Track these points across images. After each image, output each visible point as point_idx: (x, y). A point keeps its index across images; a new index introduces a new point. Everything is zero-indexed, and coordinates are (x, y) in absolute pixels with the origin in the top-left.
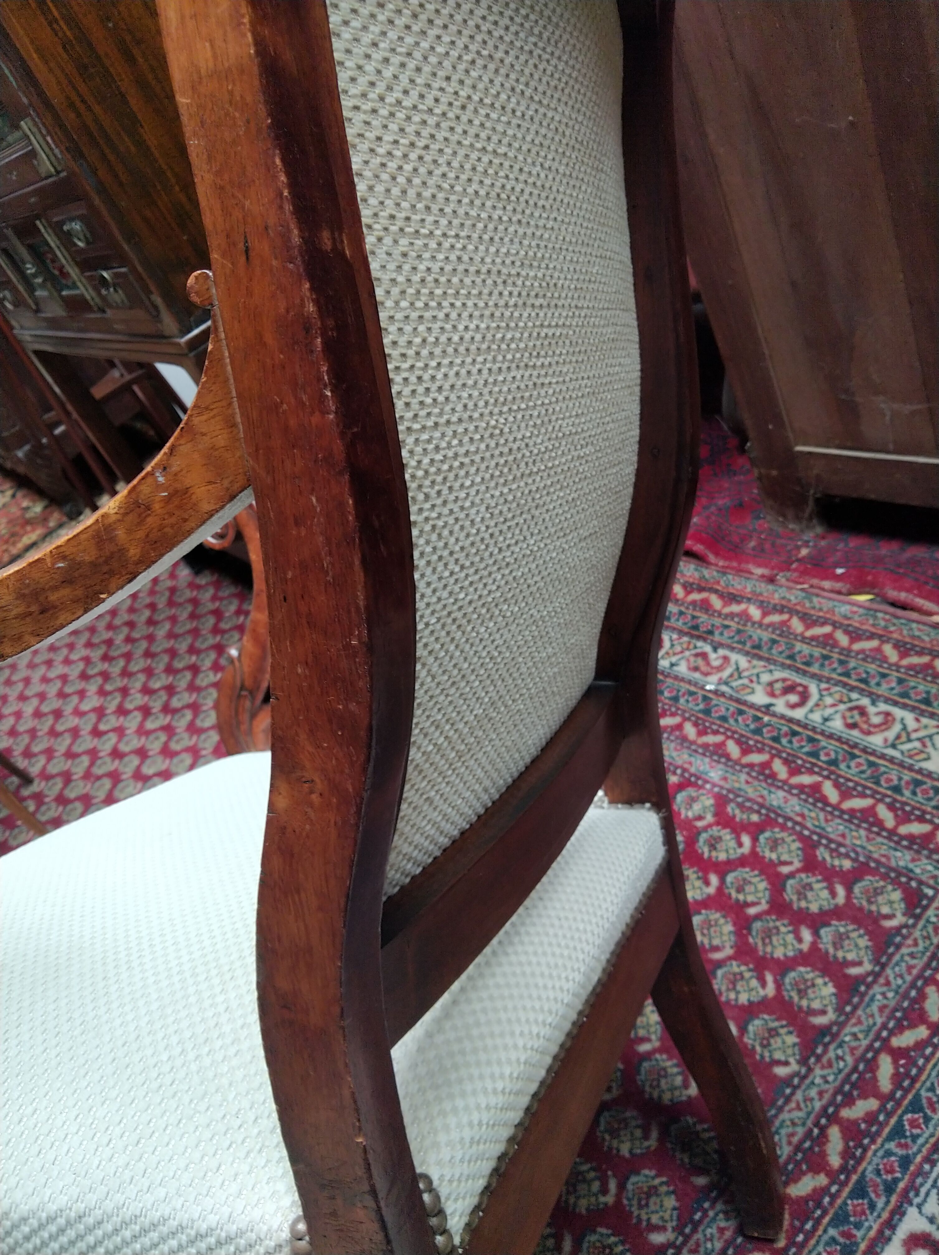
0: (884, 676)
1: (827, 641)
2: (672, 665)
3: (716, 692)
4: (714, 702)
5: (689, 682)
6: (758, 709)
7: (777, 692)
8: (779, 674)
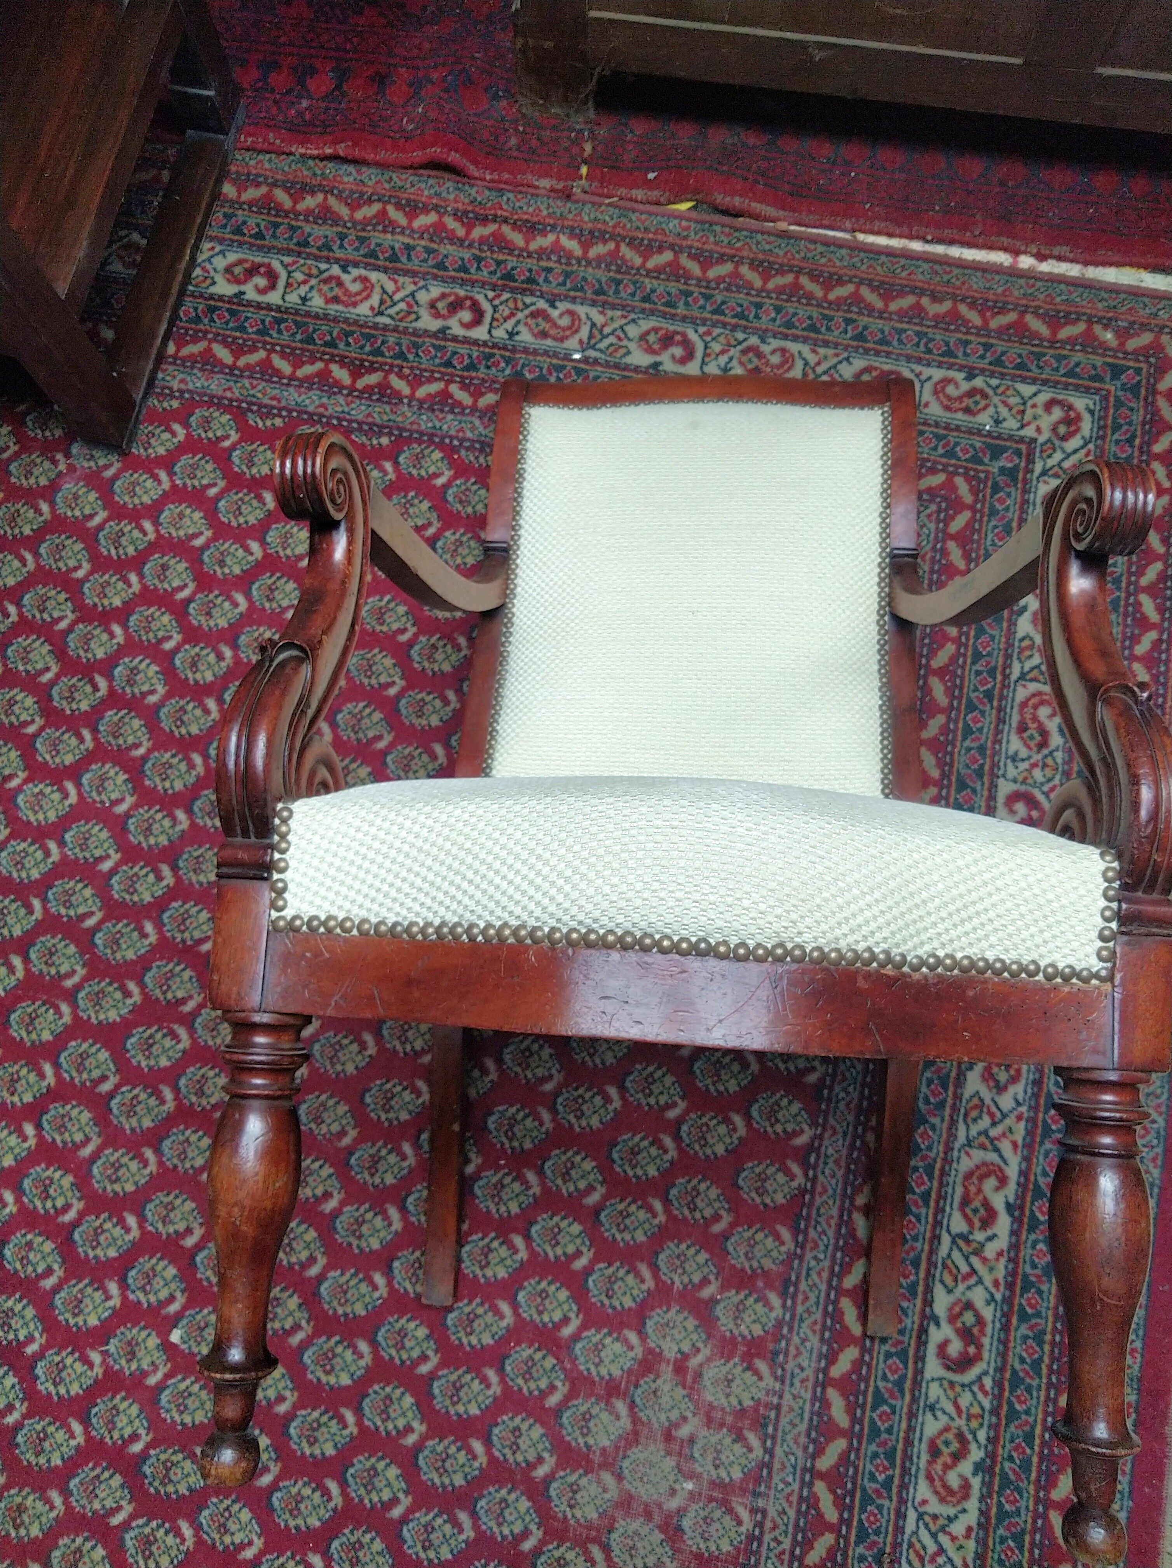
0: (759, 306)
1: (674, 271)
2: (511, 334)
3: (585, 360)
4: (592, 375)
5: (546, 353)
6: (646, 372)
7: (656, 347)
8: (646, 324)
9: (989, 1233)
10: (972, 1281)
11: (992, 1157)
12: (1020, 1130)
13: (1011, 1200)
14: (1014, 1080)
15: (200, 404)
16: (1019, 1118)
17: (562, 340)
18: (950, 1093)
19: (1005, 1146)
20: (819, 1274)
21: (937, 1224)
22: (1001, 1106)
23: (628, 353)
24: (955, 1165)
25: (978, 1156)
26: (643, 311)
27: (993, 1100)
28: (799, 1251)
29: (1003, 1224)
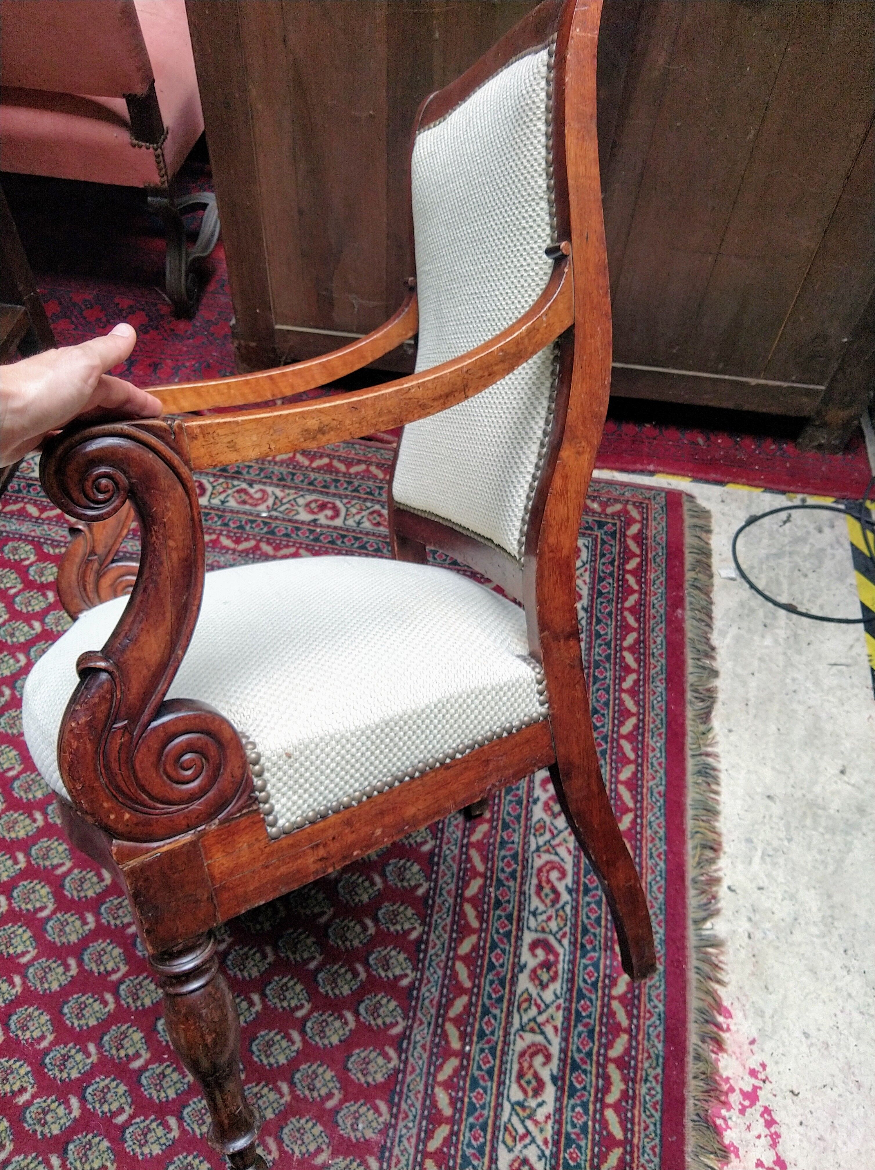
0: (381, 488)
1: (329, 469)
2: (223, 502)
3: (270, 517)
4: (273, 525)
5: (245, 513)
6: (309, 524)
7: (316, 510)
8: (309, 498)
9: (540, 1100)
10: (527, 1140)
11: (539, 1039)
12: (559, 1016)
13: (555, 1072)
14: (553, 979)
15: (13, 539)
16: (558, 1008)
17: (256, 505)
18: (507, 990)
19: (549, 1030)
20: (408, 1140)
21: (500, 1094)
22: (544, 998)
23: (298, 513)
24: (512, 1046)
25: (529, 1038)
26: (309, 490)
27: (538, 994)
28: (393, 1121)
29: (550, 1092)
